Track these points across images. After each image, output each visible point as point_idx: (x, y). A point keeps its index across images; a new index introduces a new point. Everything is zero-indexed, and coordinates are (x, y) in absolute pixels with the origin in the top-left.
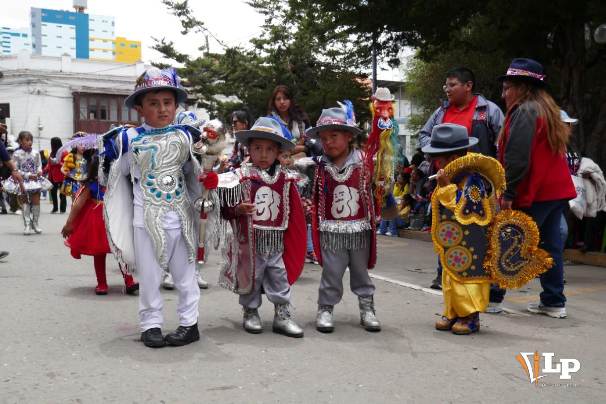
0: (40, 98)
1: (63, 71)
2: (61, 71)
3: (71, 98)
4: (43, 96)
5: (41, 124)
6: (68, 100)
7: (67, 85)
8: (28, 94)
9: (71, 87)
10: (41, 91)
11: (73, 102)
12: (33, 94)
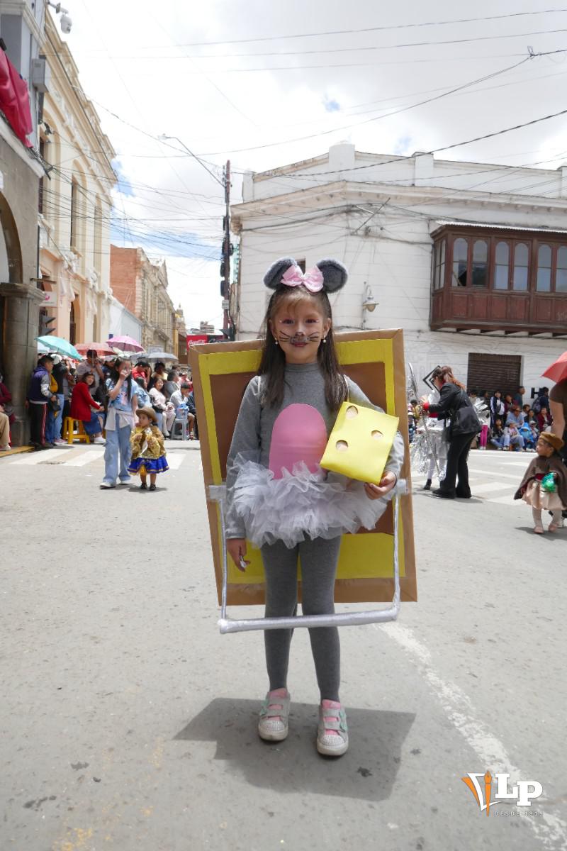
0: (368, 244)
1: (417, 184)
2: (413, 185)
3: (430, 244)
4: (374, 239)
5: (372, 298)
6: (422, 248)
7: (423, 217)
8: (346, 235)
9: (430, 219)
10: (372, 229)
11: (432, 252)
12: (357, 235)
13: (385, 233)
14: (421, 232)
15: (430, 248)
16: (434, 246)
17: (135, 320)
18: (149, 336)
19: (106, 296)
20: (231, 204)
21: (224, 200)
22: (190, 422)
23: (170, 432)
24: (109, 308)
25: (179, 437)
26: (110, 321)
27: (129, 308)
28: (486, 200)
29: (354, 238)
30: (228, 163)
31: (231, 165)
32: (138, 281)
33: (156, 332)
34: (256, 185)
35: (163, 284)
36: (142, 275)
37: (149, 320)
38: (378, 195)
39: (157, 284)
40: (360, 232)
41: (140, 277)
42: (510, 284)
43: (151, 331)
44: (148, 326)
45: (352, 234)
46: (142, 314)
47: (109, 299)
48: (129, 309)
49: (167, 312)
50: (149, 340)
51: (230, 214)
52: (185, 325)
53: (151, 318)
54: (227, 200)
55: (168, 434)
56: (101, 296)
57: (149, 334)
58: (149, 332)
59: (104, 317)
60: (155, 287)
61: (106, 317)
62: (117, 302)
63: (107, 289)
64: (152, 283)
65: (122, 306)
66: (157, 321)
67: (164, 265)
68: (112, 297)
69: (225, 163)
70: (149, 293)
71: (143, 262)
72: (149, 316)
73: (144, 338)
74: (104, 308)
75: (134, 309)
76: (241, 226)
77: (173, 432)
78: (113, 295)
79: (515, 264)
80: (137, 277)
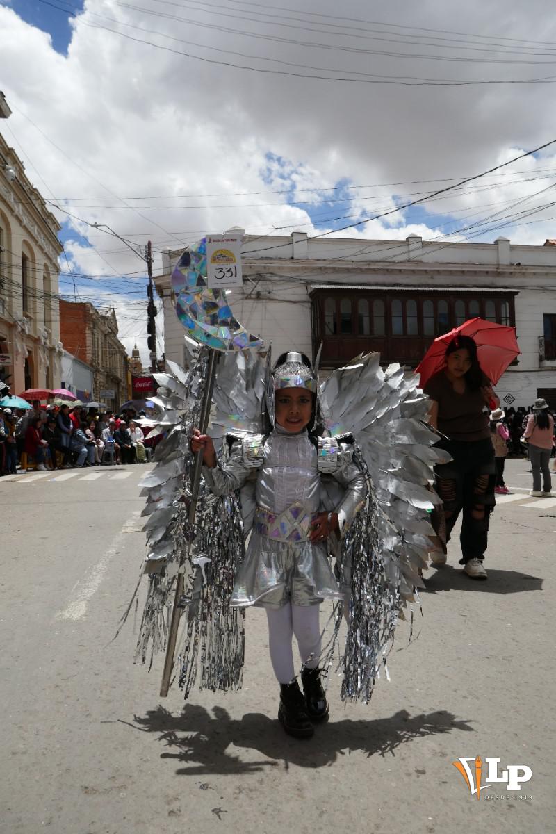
0: (259, 305)
1: (295, 257)
2: (292, 258)
3: (308, 302)
4: (264, 301)
5: (264, 348)
6: (303, 306)
7: (302, 282)
8: (242, 299)
9: (308, 283)
10: (262, 293)
11: (311, 308)
12: (251, 298)
13: (272, 296)
14: (300, 293)
15: (309, 305)
16: (312, 303)
17: (86, 368)
18: (102, 380)
19: (57, 349)
20: (153, 276)
21: (147, 273)
22: (116, 451)
23: (101, 460)
24: (60, 360)
25: (108, 463)
26: (61, 372)
27: (80, 357)
28: (350, 266)
29: (248, 301)
30: (149, 243)
31: (152, 245)
32: (88, 332)
33: (107, 376)
34: (172, 260)
35: (114, 330)
36: (92, 326)
37: (100, 366)
38: (265, 267)
39: (106, 332)
40: (253, 296)
41: (90, 328)
42: (371, 331)
43: (104, 375)
44: (99, 371)
45: (247, 298)
46: (93, 360)
47: (59, 352)
48: (80, 359)
49: (118, 356)
50: (101, 384)
51: (153, 283)
52: (141, 365)
53: (102, 363)
54: (150, 272)
55: (100, 461)
56: (52, 350)
57: (101, 378)
58: (101, 376)
59: (56, 368)
60: (105, 335)
61: (58, 367)
62: (67, 353)
63: (57, 343)
64: (102, 332)
65: (73, 357)
66: (108, 366)
67: (114, 314)
68: (63, 350)
69: (147, 243)
70: (100, 343)
71: (92, 315)
72: (100, 362)
73: (96, 383)
74: (55, 360)
75: (85, 357)
76: (163, 292)
77: (104, 459)
78: (63, 348)
79: (375, 314)
80: (87, 328)
